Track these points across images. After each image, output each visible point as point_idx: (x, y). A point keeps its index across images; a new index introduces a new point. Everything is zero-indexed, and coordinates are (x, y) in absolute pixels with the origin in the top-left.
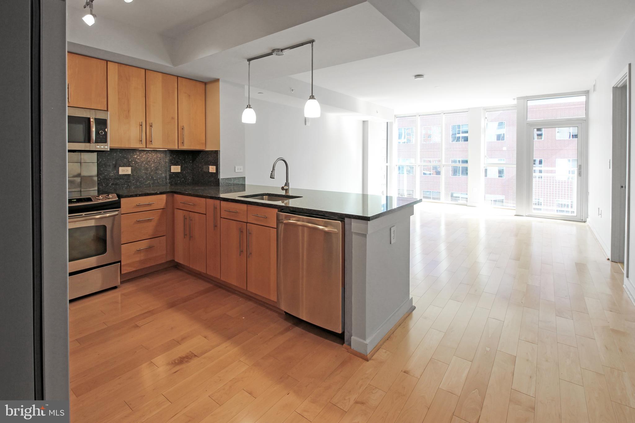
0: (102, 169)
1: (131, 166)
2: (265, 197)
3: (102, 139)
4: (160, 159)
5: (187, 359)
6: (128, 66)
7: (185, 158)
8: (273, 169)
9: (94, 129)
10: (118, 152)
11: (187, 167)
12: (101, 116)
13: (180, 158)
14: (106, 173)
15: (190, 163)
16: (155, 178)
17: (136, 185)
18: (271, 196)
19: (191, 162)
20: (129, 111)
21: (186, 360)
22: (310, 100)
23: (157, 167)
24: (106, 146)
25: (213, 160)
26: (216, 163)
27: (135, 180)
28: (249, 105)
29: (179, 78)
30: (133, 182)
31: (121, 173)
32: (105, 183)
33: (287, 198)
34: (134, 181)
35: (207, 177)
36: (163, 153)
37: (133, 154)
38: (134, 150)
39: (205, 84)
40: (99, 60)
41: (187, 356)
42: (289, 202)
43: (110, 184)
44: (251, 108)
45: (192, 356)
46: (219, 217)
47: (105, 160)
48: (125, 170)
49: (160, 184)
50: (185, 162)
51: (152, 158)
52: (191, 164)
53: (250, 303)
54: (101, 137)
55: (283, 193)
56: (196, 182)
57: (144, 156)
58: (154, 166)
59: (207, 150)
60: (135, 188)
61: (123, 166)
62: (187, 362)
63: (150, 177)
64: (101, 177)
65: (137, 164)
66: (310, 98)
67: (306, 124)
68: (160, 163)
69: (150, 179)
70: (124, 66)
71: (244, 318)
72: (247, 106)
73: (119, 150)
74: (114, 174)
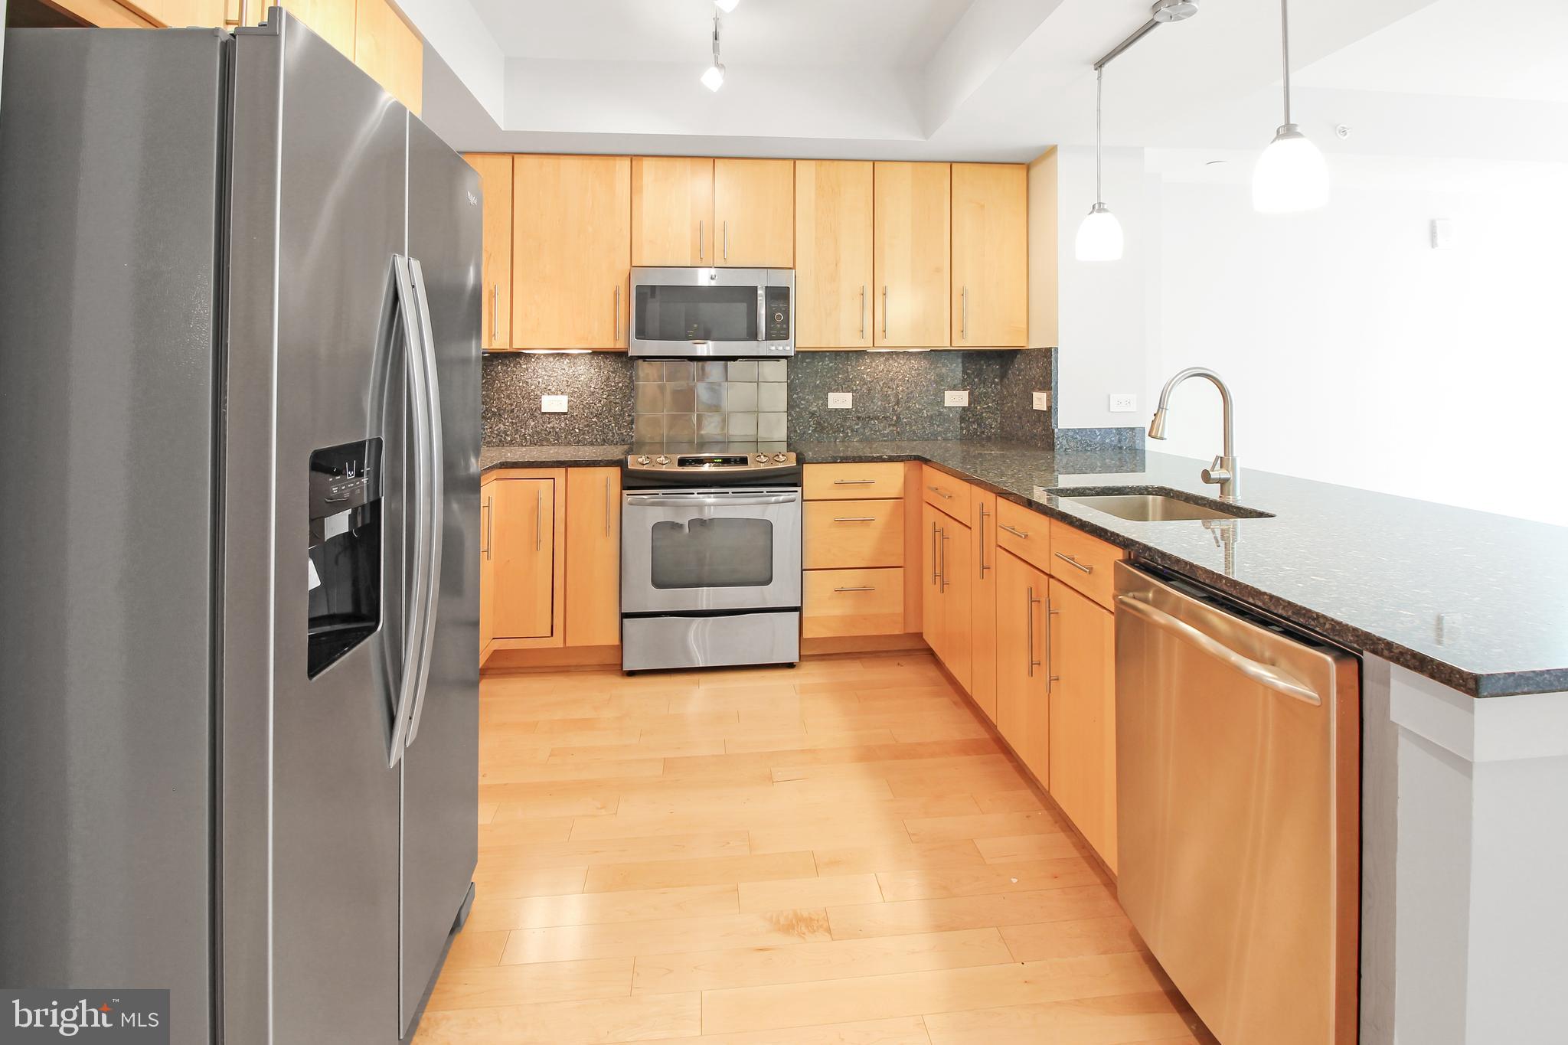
0: (795, 396)
1: (853, 391)
2: (1154, 500)
3: (779, 330)
4: (919, 375)
5: (807, 927)
6: (836, 163)
7: (981, 369)
8: (1161, 407)
9: (762, 311)
10: (827, 359)
11: (985, 393)
12: (778, 280)
13: (969, 371)
14: (802, 404)
15: (993, 382)
16: (905, 420)
17: (863, 434)
18: (1172, 497)
19: (996, 380)
20: (836, 265)
21: (804, 929)
22: (1281, 142)
23: (912, 392)
24: (787, 345)
25: (1042, 376)
26: (1047, 383)
27: (860, 424)
28: (1100, 203)
29: (954, 165)
30: (856, 427)
31: (831, 405)
32: (801, 426)
33: (1222, 511)
34: (858, 424)
35: (1028, 422)
36: (925, 358)
37: (858, 361)
38: (860, 353)
39: (1028, 167)
40: (780, 162)
41: (811, 919)
42: (1235, 528)
43: (811, 428)
44: (1105, 210)
45: (821, 926)
46: (993, 544)
47: (802, 377)
48: (840, 400)
49: (917, 436)
50: (980, 380)
51: (900, 372)
52: (999, 387)
53: (1061, 837)
54: (779, 326)
55: (1212, 492)
56: (1008, 439)
57: (880, 365)
58: (903, 391)
59: (1032, 346)
60: (861, 441)
61: (837, 390)
62: (801, 935)
63: (895, 418)
64: (793, 412)
65: (865, 386)
66: (1279, 135)
67: (1434, 244)
68: (916, 384)
69: (894, 423)
70: (828, 162)
71: (1015, 880)
72: (1094, 207)
73: (828, 354)
74: (818, 408)
